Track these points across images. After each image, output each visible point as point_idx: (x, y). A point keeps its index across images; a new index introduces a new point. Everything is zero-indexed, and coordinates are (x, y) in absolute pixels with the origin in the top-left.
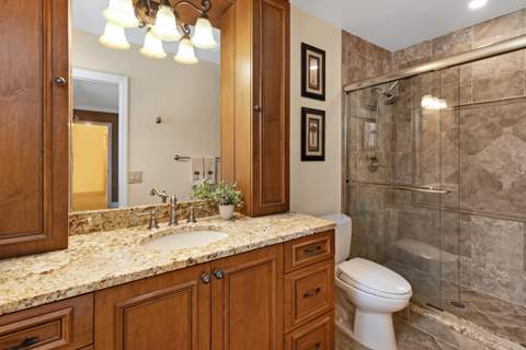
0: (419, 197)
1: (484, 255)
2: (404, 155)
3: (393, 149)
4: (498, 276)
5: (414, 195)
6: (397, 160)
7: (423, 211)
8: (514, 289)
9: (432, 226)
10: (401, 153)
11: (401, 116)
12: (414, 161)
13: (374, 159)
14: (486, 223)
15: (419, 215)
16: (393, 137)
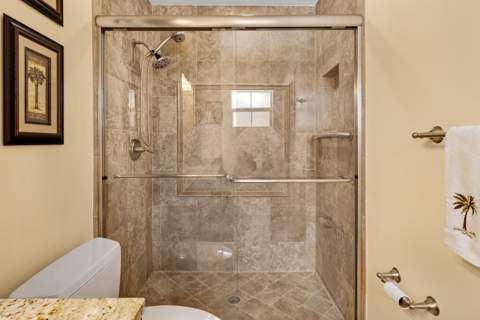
0: (186, 186)
1: (243, 234)
2: (168, 137)
3: (155, 128)
4: (253, 252)
5: (180, 184)
6: (160, 142)
7: (190, 202)
8: (264, 259)
9: (199, 217)
10: (164, 135)
11: (164, 88)
12: (180, 144)
13: (137, 142)
14: (245, 203)
15: (185, 207)
16: (155, 114)
